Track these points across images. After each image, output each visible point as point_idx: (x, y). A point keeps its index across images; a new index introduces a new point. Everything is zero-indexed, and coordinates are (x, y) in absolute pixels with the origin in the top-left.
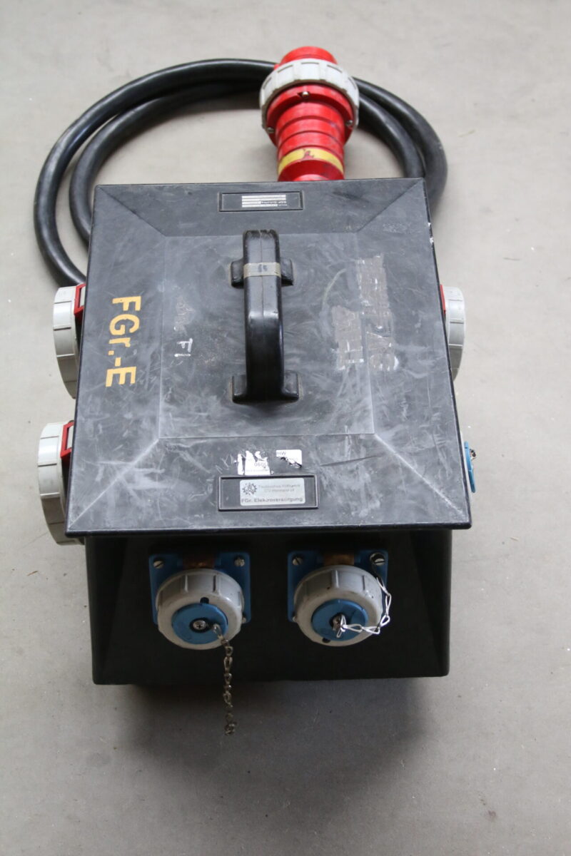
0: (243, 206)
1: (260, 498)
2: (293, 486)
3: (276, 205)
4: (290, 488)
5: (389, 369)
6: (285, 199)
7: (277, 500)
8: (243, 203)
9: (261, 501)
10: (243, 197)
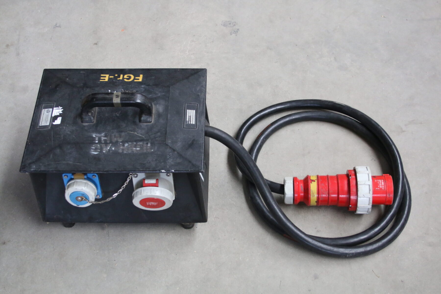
0: (188, 110)
1: (44, 114)
2: (47, 122)
3: (187, 120)
4: (46, 121)
5: (92, 150)
6: (192, 123)
7: (43, 118)
8: (190, 111)
9: (43, 114)
10: (194, 111)
